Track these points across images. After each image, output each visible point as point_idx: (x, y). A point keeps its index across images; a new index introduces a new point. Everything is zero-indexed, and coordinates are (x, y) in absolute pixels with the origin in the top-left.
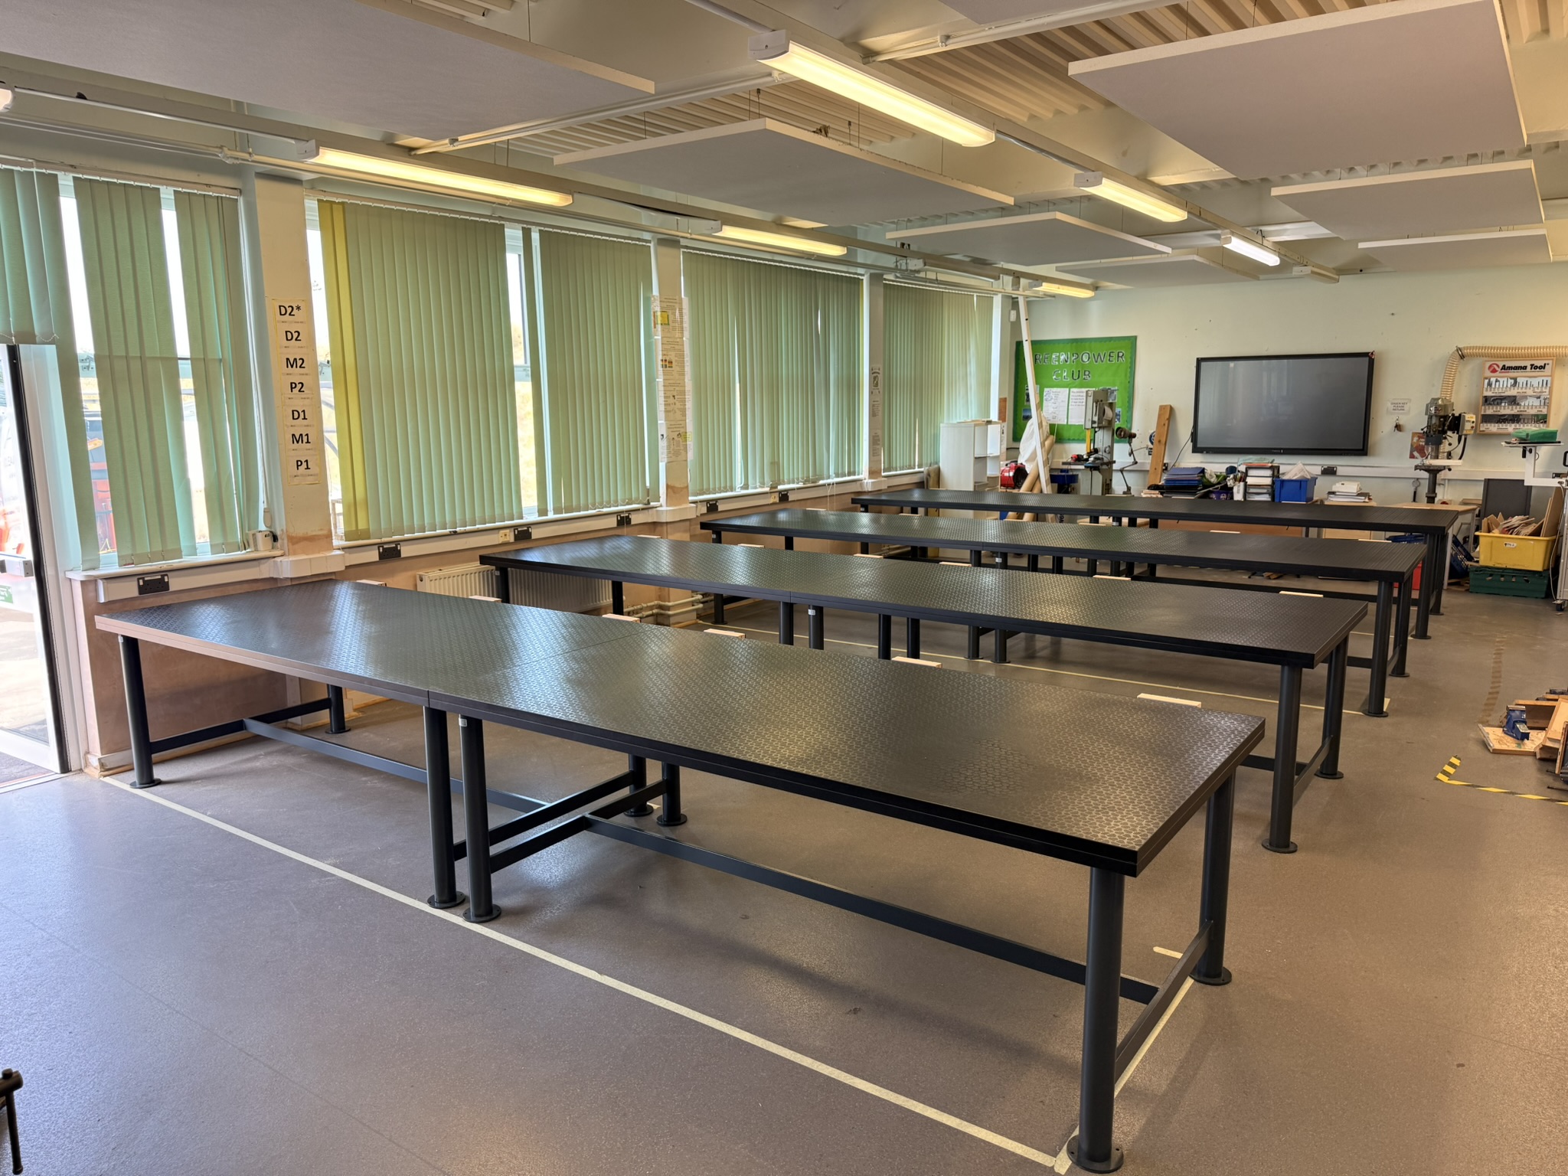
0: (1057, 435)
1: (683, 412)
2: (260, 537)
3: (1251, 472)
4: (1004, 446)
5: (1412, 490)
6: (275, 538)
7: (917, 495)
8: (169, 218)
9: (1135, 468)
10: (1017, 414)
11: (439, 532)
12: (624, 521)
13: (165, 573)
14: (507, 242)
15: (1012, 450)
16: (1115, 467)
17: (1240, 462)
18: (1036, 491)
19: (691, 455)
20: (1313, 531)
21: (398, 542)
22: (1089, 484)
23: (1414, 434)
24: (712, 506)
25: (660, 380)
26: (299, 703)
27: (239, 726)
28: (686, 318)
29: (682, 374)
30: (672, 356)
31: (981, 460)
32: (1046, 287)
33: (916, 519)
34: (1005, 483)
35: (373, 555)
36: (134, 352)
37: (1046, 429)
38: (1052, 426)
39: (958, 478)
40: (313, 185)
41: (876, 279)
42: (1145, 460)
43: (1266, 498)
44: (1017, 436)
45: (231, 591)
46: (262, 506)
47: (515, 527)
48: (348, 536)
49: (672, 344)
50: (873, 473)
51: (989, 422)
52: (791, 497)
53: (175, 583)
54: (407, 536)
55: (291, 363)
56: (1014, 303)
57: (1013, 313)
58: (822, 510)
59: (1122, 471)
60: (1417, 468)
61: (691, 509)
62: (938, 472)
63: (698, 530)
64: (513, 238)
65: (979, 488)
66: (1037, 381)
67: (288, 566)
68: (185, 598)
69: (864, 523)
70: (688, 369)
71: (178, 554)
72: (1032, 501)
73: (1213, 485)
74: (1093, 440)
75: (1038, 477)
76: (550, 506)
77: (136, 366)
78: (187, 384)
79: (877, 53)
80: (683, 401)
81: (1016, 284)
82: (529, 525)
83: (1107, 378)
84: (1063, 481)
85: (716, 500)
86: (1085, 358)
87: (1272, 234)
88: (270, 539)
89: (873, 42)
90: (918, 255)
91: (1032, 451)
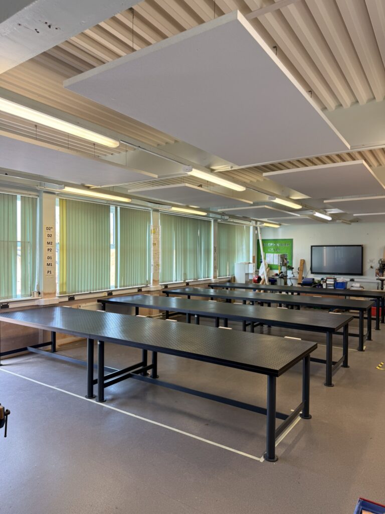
0: (270, 267)
1: (158, 258)
2: (35, 293)
3: (328, 280)
4: (254, 271)
5: (377, 286)
6: (39, 293)
7: (228, 284)
8: (19, 203)
9: (294, 278)
10: (258, 261)
11: (86, 292)
12: (140, 290)
13: (8, 303)
14: (111, 210)
15: (257, 272)
16: (288, 277)
17: (325, 277)
18: (264, 284)
19: (160, 271)
20: (347, 297)
21: (74, 295)
22: (280, 282)
23: (376, 269)
24: (166, 286)
25: (152, 249)
26: (42, 343)
27: (26, 349)
28: (160, 231)
29: (159, 247)
30: (156, 242)
31: (247, 274)
32: (265, 224)
33: (228, 291)
34: (255, 281)
35: (67, 299)
36: (6, 239)
37: (267, 265)
38: (269, 265)
39: (240, 279)
40: (58, 195)
41: (215, 221)
42: (297, 276)
43: (333, 288)
44: (258, 267)
45: (26, 308)
46: (36, 284)
47: (108, 291)
48: (61, 293)
49: (156, 239)
50: (215, 277)
51: (250, 263)
52: (190, 284)
53: (11, 306)
54: (77, 293)
55: (48, 243)
56: (256, 228)
57: (256, 232)
58: (199, 288)
59: (290, 279)
60: (377, 279)
61: (159, 287)
62: (234, 278)
63: (162, 293)
64: (112, 209)
65: (247, 283)
66: (264, 251)
67: (43, 301)
68: (12, 310)
69: (212, 292)
70: (160, 246)
71: (11, 297)
72: (263, 287)
73: (316, 283)
74: (281, 269)
75: (265, 280)
76: (118, 285)
77: (6, 243)
78: (19, 248)
79: (214, 170)
80: (159, 255)
81: (256, 223)
82: (112, 291)
83: (284, 251)
84: (272, 281)
85: (167, 284)
86: (278, 245)
87: (328, 211)
88: (38, 294)
89: (213, 168)
90: (227, 215)
91: (263, 272)
